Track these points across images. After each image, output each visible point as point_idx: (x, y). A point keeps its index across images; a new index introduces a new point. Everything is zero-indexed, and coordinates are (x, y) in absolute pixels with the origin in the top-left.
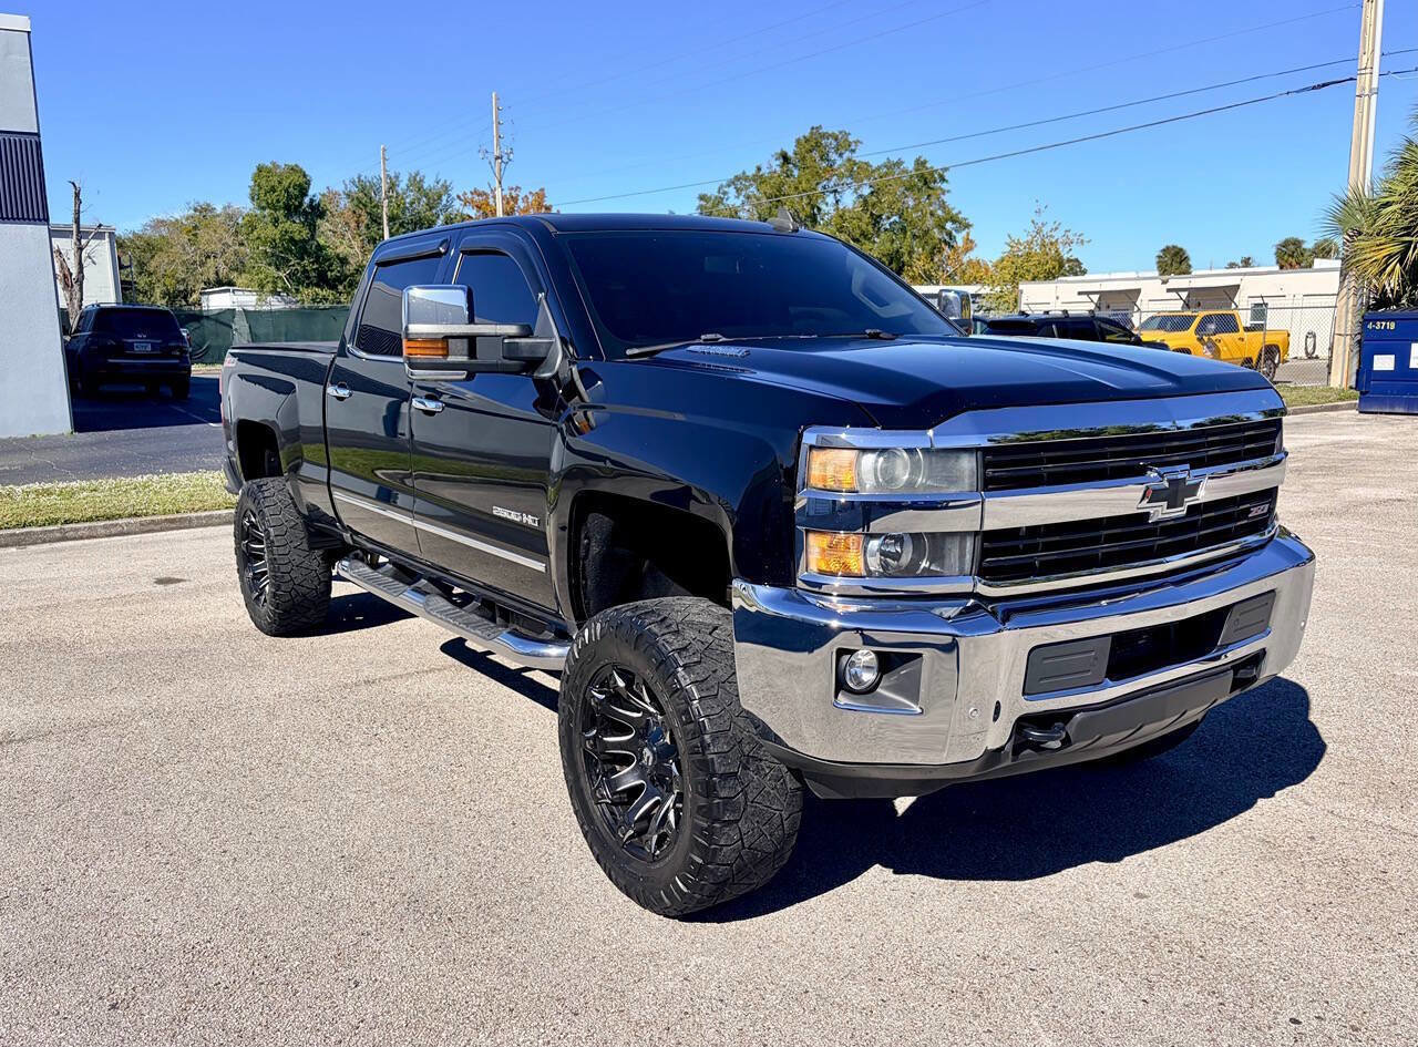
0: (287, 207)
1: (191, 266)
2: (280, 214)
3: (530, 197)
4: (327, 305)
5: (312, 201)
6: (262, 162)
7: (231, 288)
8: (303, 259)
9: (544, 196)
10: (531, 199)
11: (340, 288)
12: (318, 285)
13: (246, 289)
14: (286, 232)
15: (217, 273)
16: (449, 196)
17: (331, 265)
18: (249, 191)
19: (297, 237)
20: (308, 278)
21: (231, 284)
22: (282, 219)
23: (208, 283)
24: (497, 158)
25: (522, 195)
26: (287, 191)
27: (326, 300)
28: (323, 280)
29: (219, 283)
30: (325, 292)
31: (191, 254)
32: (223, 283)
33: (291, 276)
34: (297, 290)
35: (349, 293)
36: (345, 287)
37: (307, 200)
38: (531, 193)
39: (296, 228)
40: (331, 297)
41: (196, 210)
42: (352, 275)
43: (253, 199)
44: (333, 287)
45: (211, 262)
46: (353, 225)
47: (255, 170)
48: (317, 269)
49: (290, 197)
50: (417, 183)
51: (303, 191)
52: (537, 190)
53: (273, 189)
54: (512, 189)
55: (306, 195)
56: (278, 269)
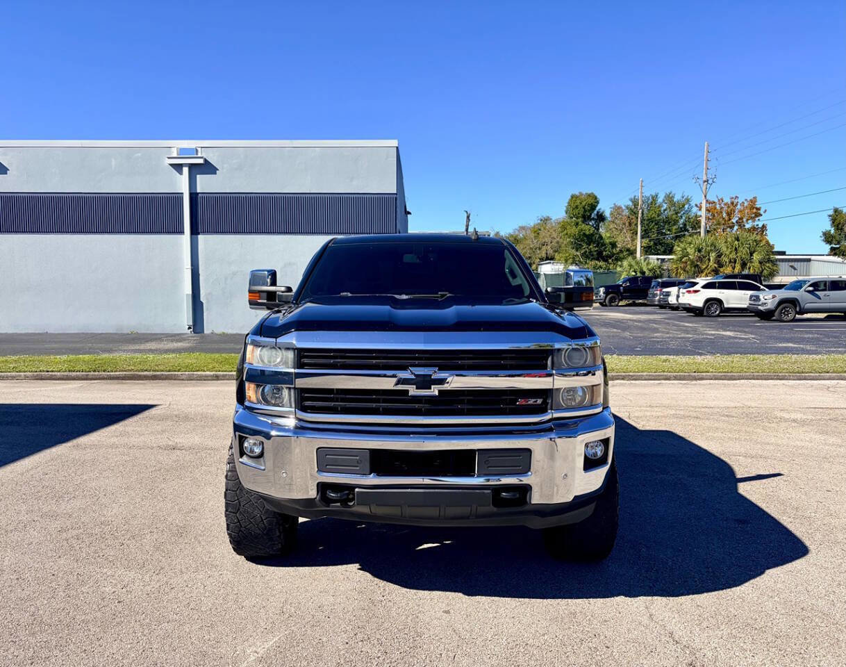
0: (584, 217)
1: (533, 250)
2: (580, 220)
3: (746, 202)
4: (602, 271)
5: (598, 212)
6: (574, 193)
7: (552, 262)
8: (589, 245)
9: (756, 201)
10: (746, 204)
11: (610, 261)
12: (598, 259)
13: (559, 261)
14: (582, 230)
15: (547, 254)
16: (690, 205)
17: (606, 248)
18: (565, 209)
19: (587, 233)
20: (593, 255)
21: (552, 259)
22: (580, 223)
23: (542, 259)
24: (705, 182)
25: (740, 201)
26: (584, 208)
27: (601, 268)
28: (600, 256)
29: (547, 259)
30: (602, 263)
31: (536, 244)
32: (549, 258)
33: (583, 255)
34: (586, 262)
35: (614, 264)
36: (613, 260)
37: (595, 212)
38: (746, 200)
39: (588, 228)
40: (604, 266)
41: (541, 220)
42: (618, 254)
43: (566, 213)
44: (606, 261)
45: (544, 248)
46: (627, 224)
47: (570, 197)
48: (597, 250)
49: (585, 211)
50: (669, 198)
51: (593, 207)
52: (751, 198)
53: (577, 207)
54: (733, 198)
55: (595, 209)
56: (577, 251)
